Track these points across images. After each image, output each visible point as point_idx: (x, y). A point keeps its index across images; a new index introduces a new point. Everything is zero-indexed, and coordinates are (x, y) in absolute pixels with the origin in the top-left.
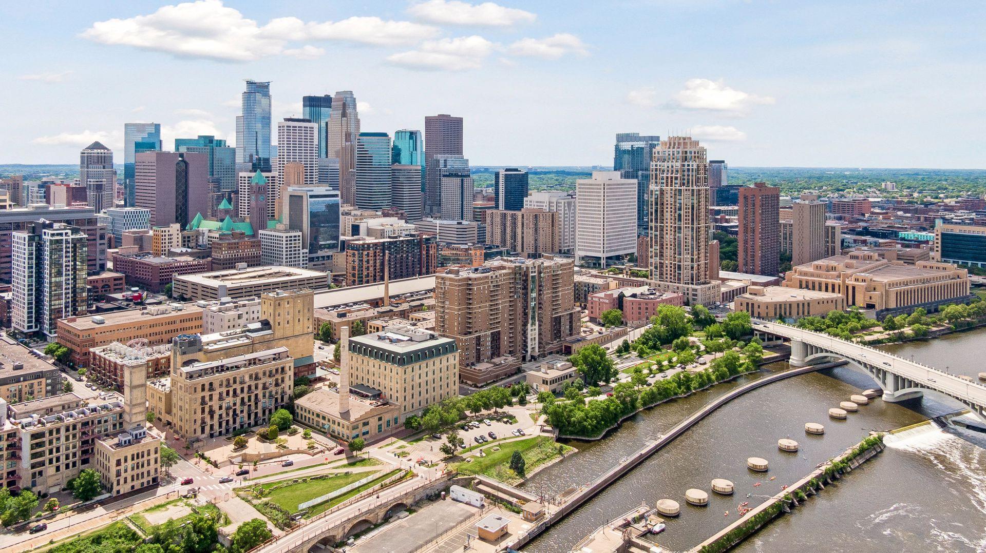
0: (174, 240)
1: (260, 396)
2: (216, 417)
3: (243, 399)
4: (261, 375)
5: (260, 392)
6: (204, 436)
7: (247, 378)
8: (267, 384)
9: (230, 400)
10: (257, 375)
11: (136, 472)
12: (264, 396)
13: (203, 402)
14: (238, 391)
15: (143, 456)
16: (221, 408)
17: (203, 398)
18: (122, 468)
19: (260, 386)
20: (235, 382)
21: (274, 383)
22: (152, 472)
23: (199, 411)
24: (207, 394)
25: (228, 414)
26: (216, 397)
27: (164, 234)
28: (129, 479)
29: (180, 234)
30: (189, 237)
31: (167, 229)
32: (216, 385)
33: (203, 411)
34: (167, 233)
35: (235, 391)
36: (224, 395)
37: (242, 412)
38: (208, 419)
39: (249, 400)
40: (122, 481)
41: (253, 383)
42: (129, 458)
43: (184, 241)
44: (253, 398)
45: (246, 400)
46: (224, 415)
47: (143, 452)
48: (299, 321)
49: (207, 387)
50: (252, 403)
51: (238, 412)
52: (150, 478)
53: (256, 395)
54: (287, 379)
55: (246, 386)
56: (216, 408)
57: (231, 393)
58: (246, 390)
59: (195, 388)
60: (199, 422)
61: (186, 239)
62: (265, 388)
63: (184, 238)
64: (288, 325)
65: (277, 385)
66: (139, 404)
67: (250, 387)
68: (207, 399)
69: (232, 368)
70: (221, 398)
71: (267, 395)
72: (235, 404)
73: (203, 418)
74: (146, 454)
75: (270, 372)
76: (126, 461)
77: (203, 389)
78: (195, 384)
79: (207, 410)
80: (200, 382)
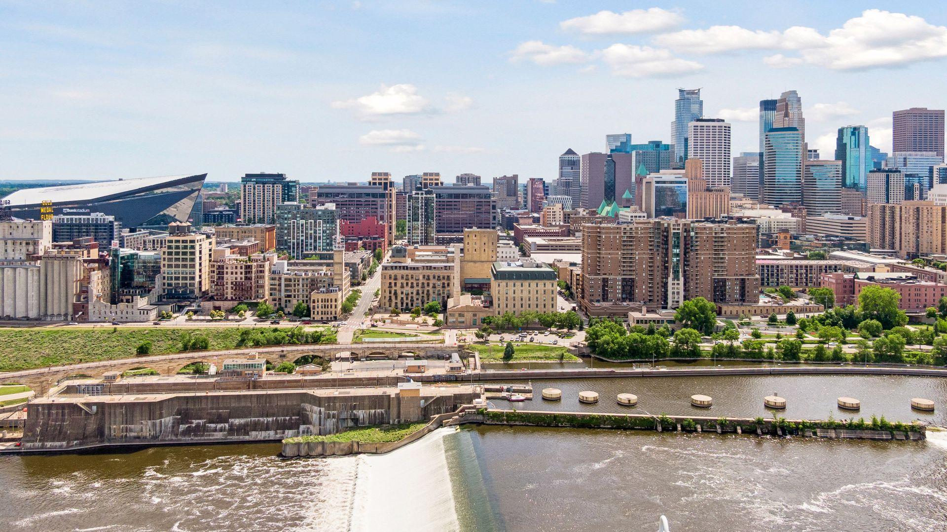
0: (557, 216)
1: (431, 292)
2: (399, 298)
3: (418, 291)
4: (431, 277)
5: (430, 288)
6: (390, 308)
7: (421, 277)
8: (436, 285)
9: (407, 289)
10: (428, 276)
11: (324, 310)
12: (434, 293)
13: (390, 287)
14: (415, 285)
15: (328, 302)
16: (402, 293)
17: (390, 283)
18: (316, 304)
19: (431, 285)
20: (412, 278)
21: (441, 285)
22: (333, 313)
23: (388, 292)
24: (393, 282)
25: (407, 299)
26: (399, 285)
27: (549, 210)
28: (320, 313)
29: (562, 212)
30: (569, 215)
31: (552, 207)
32: (399, 277)
33: (390, 293)
34: (551, 210)
35: (412, 283)
36: (405, 285)
37: (417, 299)
38: (393, 298)
39: (423, 293)
40: (316, 313)
41: (426, 282)
42: (320, 300)
43: (565, 218)
44: (425, 292)
45: (420, 292)
46: (405, 299)
47: (328, 300)
48: (484, 251)
49: (393, 277)
50: (425, 295)
51: (415, 299)
52: (332, 316)
53: (428, 291)
55: (420, 283)
56: (399, 292)
57: (410, 285)
58: (420, 285)
59: (385, 276)
60: (387, 298)
61: (567, 216)
62: (434, 287)
63: (565, 215)
64: (475, 252)
65: (443, 287)
66: (339, 274)
67: (423, 284)
68: (393, 285)
69: (411, 268)
70: (402, 287)
71: (436, 292)
72: (412, 293)
73: (390, 297)
74: (329, 301)
75: (439, 277)
76: (318, 302)
77: (390, 278)
78: (385, 273)
79: (393, 292)
80: (388, 272)
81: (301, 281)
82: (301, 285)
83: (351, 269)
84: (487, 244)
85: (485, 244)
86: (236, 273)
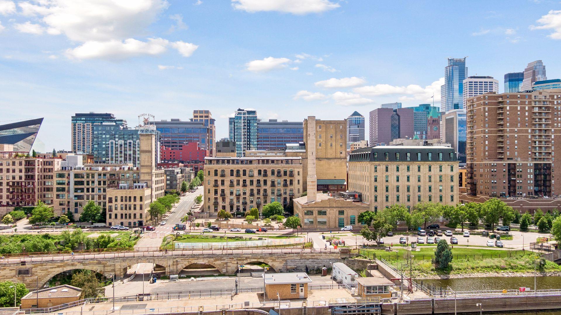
1: (269, 192)
2: (228, 201)
3: (252, 190)
4: (269, 173)
5: (268, 187)
6: (216, 213)
7: (256, 173)
8: (276, 183)
9: (239, 189)
10: (265, 171)
11: (124, 212)
12: (273, 193)
13: (216, 185)
14: (248, 183)
16: (232, 193)
17: (216, 181)
18: (113, 204)
19: (269, 183)
20: (244, 174)
21: (282, 183)
22: (138, 216)
23: (212, 192)
24: (219, 179)
25: (238, 201)
26: (227, 183)
28: (119, 216)
32: (227, 173)
33: (216, 192)
35: (245, 181)
36: (235, 183)
37: (251, 202)
38: (220, 200)
39: (259, 193)
40: (113, 216)
41: (262, 179)
42: (119, 199)
44: (262, 192)
45: (255, 192)
46: (235, 201)
47: (130, 197)
48: (331, 145)
49: (219, 173)
50: (261, 196)
51: (248, 201)
52: (136, 221)
53: (265, 190)
54: (295, 182)
55: (255, 180)
56: (227, 192)
57: (241, 183)
58: (255, 183)
59: (209, 172)
60: (212, 201)
62: (273, 184)
64: (320, 148)
65: (285, 185)
66: (147, 166)
67: (259, 181)
68: (219, 183)
69: (242, 162)
70: (232, 185)
71: (276, 192)
72: (245, 193)
73: (216, 199)
74: (132, 199)
75: (279, 172)
76: (116, 201)
77: (216, 174)
78: (209, 168)
79: (219, 192)
80: (213, 167)
81: (96, 176)
82: (96, 183)
84: (334, 138)
85: (331, 137)
86: (14, 171)
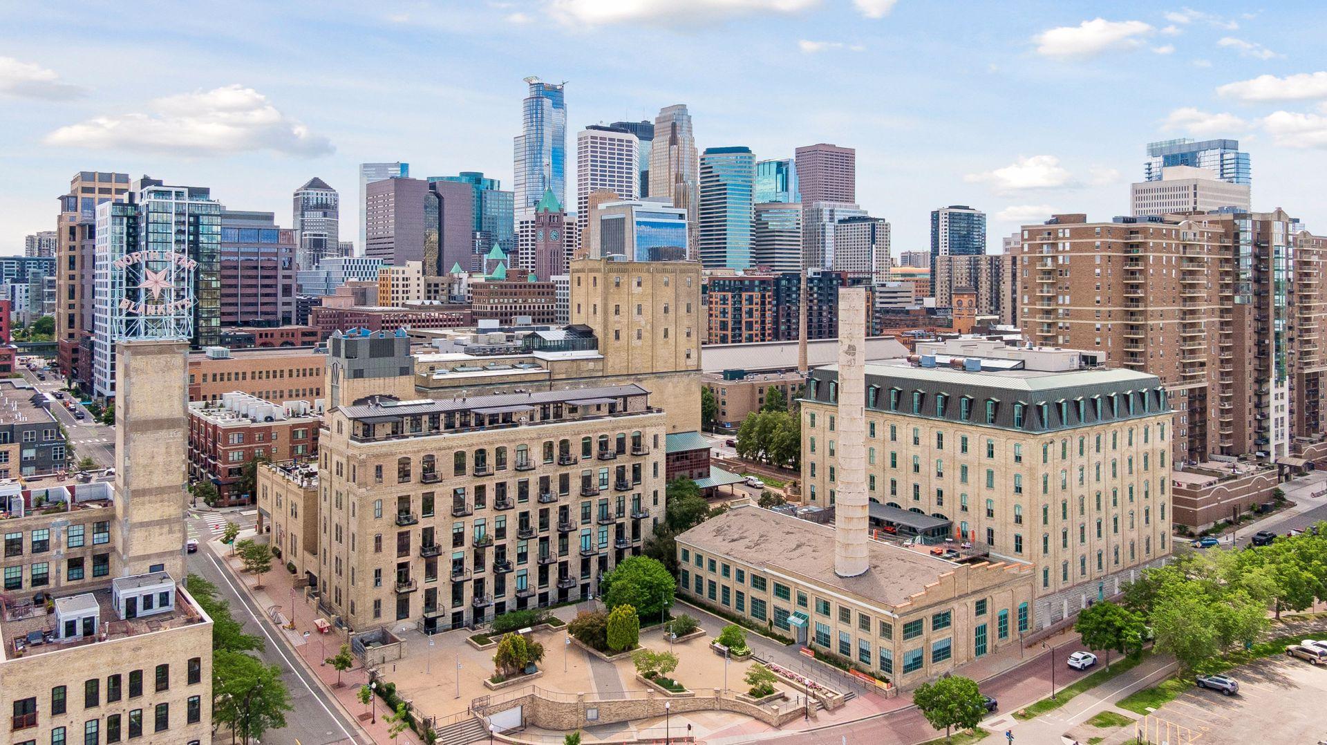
0: (413, 288)
1: (575, 515)
2: (444, 567)
3: (524, 516)
4: (576, 450)
5: (573, 500)
6: (405, 624)
7: (537, 455)
8: (595, 481)
9: (485, 518)
10: (565, 448)
12: (586, 517)
13: (404, 516)
14: (512, 493)
15: (136, 690)
16: (458, 539)
17: (404, 501)
19: (575, 485)
20: (501, 463)
21: (613, 479)
23: (391, 544)
24: (415, 491)
25: (479, 562)
26: (444, 504)
27: (395, 276)
29: (422, 279)
30: (436, 285)
31: (401, 269)
32: (445, 465)
33: (403, 548)
35: (501, 487)
36: (470, 499)
37: (522, 557)
38: (417, 572)
39: (544, 525)
41: (554, 472)
42: (76, 697)
43: (429, 292)
44: (554, 519)
45: (534, 522)
46: (469, 564)
47: (136, 676)
48: (666, 335)
49: (416, 470)
50: (553, 533)
51: (511, 557)
53: (564, 510)
54: (647, 472)
55: (533, 479)
56: (443, 538)
57: (490, 496)
58: (534, 490)
59: (379, 469)
60: (390, 579)
61: (433, 288)
62: (587, 491)
63: (429, 285)
64: (639, 343)
65: (621, 485)
67: (545, 483)
68: (416, 507)
69: (493, 420)
70: (459, 508)
71: (595, 512)
72: (501, 533)
73: (403, 568)
74: (149, 682)
75: (603, 445)
77: (404, 474)
78: (377, 456)
79: (416, 542)
80: (393, 449)
83: (30, 453)
84: (671, 314)
85: (666, 310)
